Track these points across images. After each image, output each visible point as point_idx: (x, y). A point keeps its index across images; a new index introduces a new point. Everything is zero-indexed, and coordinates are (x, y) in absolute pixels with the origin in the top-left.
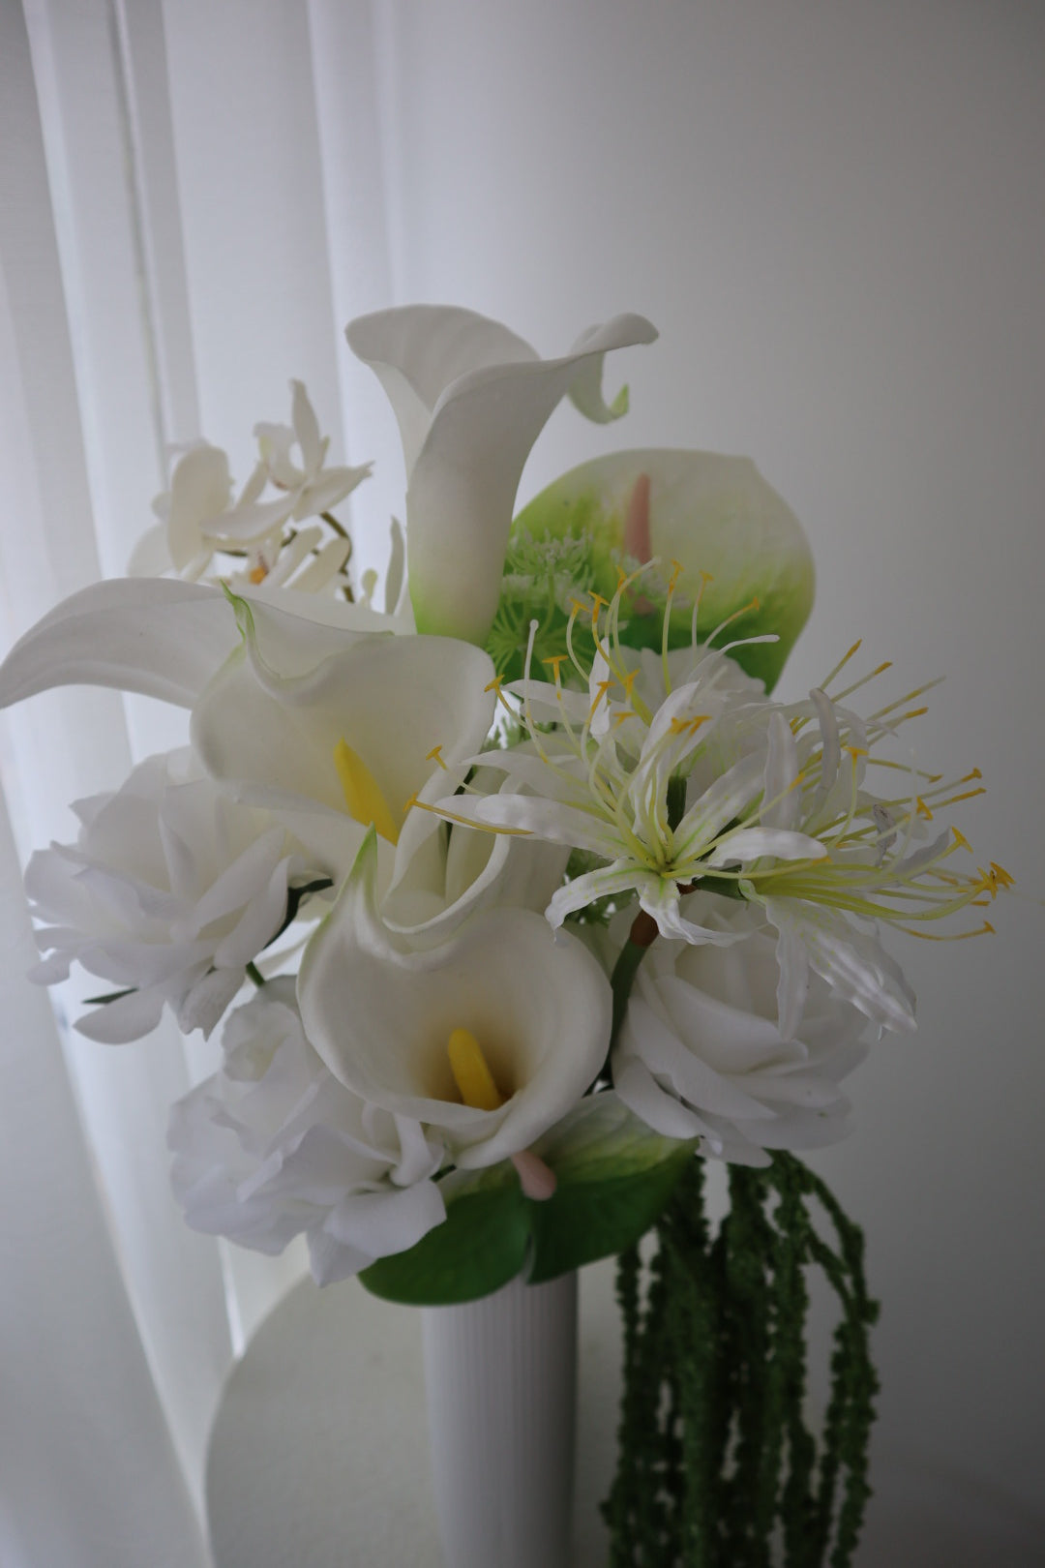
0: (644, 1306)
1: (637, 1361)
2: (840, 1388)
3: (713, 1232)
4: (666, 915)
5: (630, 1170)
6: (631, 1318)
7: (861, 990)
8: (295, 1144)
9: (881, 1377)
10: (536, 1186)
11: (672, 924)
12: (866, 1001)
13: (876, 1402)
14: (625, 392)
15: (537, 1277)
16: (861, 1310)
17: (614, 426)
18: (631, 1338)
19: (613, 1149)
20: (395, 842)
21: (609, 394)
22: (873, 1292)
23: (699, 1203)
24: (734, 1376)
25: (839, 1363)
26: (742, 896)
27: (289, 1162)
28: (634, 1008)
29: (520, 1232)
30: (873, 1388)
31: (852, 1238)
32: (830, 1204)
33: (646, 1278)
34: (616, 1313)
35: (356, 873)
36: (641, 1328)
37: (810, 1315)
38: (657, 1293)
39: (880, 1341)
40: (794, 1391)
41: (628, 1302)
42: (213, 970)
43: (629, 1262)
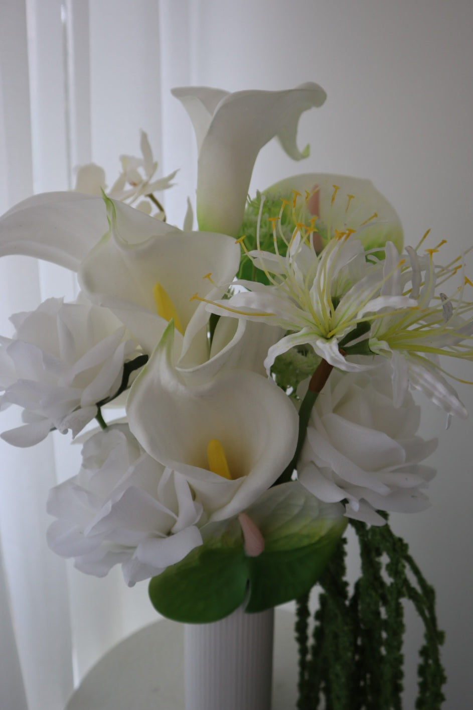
0: (311, 642)
1: (307, 676)
2: (423, 687)
3: (351, 591)
4: (331, 348)
5: (306, 542)
6: (303, 651)
7: (436, 393)
8: (119, 497)
9: (446, 673)
10: (253, 546)
11: (334, 353)
12: (439, 399)
13: (445, 689)
14: (308, 147)
15: (251, 609)
16: (434, 636)
17: (303, 162)
18: (303, 664)
19: (296, 528)
20: (183, 332)
22: (441, 626)
23: (342, 570)
24: (362, 683)
25: (422, 671)
26: (371, 351)
27: (115, 507)
28: (310, 431)
29: (243, 576)
30: (443, 680)
31: (429, 593)
32: (416, 571)
33: (312, 623)
34: (296, 646)
35: (162, 343)
36: (309, 657)
37: (405, 637)
38: (319, 633)
39: (446, 653)
40: (398, 689)
41: (302, 639)
42: (79, 408)
43: (303, 612)
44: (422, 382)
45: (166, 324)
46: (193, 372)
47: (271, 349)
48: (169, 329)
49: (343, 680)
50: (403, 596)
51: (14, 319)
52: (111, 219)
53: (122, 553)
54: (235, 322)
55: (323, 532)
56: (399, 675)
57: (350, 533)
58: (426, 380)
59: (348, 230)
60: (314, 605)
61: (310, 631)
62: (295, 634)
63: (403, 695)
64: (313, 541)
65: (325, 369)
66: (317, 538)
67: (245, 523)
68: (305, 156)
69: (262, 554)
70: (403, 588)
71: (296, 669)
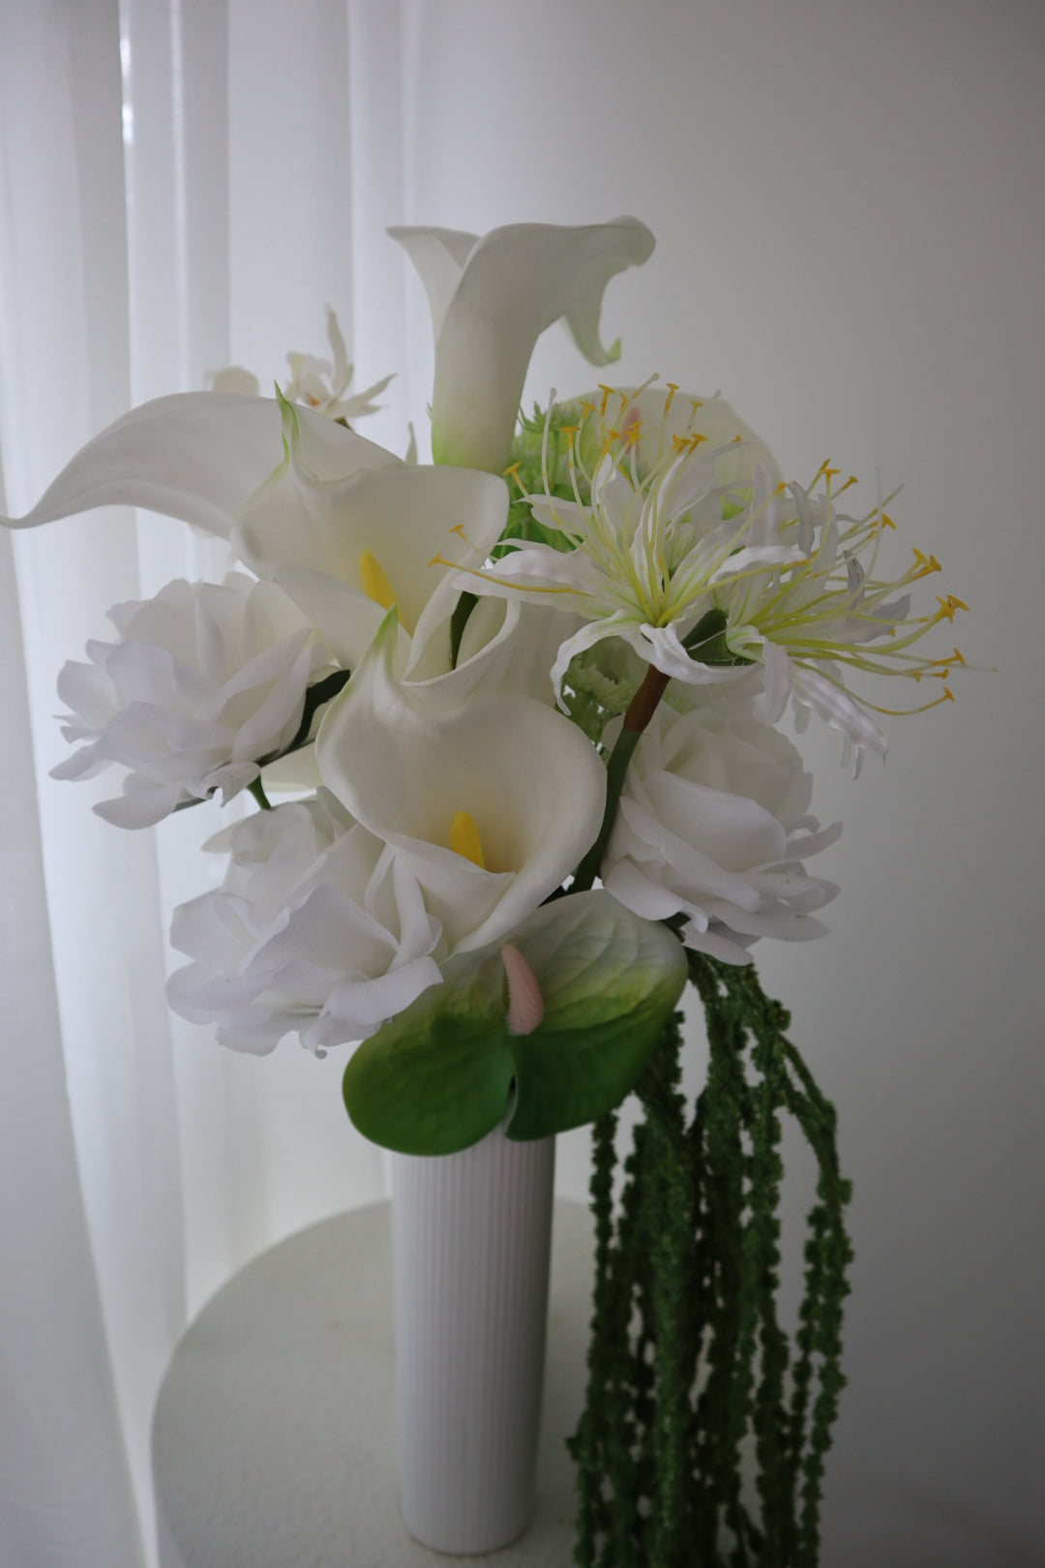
0: (618, 1211)
1: (609, 1274)
2: (813, 1279)
3: (689, 1113)
4: (664, 635)
5: (613, 1013)
6: (603, 1231)
7: (837, 713)
8: (302, 902)
9: (853, 1246)
10: (523, 1016)
11: (669, 643)
12: (841, 723)
13: (850, 1273)
14: (618, 343)
15: (516, 1133)
16: (834, 1188)
18: (603, 1255)
19: (600, 985)
20: (411, 632)
21: (606, 342)
22: (845, 1171)
23: (675, 1074)
24: (707, 1281)
25: (812, 1252)
26: (729, 652)
27: (295, 916)
28: (624, 802)
29: (504, 1069)
30: (848, 1256)
31: (825, 1111)
32: (804, 1074)
33: (620, 1178)
34: (591, 1221)
35: (377, 643)
36: (614, 1242)
37: (783, 1187)
38: (631, 1196)
40: (769, 1282)
41: (602, 1208)
42: (228, 763)
43: (604, 1157)
44: (813, 694)
45: (382, 613)
46: (433, 685)
47: (563, 647)
48: (388, 621)
49: (675, 1261)
50: (780, 1103)
51: (115, 614)
52: (289, 441)
53: (301, 1015)
54: (502, 605)
55: (644, 994)
56: (772, 1257)
57: (691, 1003)
58: (820, 693)
59: (694, 435)
60: (624, 1145)
61: (616, 1193)
62: (591, 1199)
63: (777, 1295)
64: (626, 1011)
65: (657, 682)
66: (633, 1004)
67: (511, 960)
68: (613, 358)
69: (537, 1033)
70: (777, 1091)
71: (592, 1265)
